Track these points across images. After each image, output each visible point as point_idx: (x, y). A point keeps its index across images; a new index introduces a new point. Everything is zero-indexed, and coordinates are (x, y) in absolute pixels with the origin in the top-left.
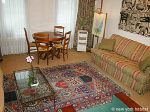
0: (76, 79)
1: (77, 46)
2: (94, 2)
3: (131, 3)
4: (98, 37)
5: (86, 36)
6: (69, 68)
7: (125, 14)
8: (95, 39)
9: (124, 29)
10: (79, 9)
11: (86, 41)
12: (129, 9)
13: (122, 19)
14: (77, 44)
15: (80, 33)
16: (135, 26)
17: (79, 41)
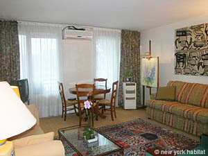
0: (137, 138)
1: (123, 103)
2: (139, 47)
3: (186, 41)
4: (150, 87)
5: (134, 88)
6: (123, 127)
7: (181, 55)
8: (147, 90)
9: (183, 72)
10: (121, 57)
11: (134, 95)
12: (186, 49)
13: (178, 61)
14: (123, 100)
15: (127, 85)
16: (196, 67)
17: (127, 95)
